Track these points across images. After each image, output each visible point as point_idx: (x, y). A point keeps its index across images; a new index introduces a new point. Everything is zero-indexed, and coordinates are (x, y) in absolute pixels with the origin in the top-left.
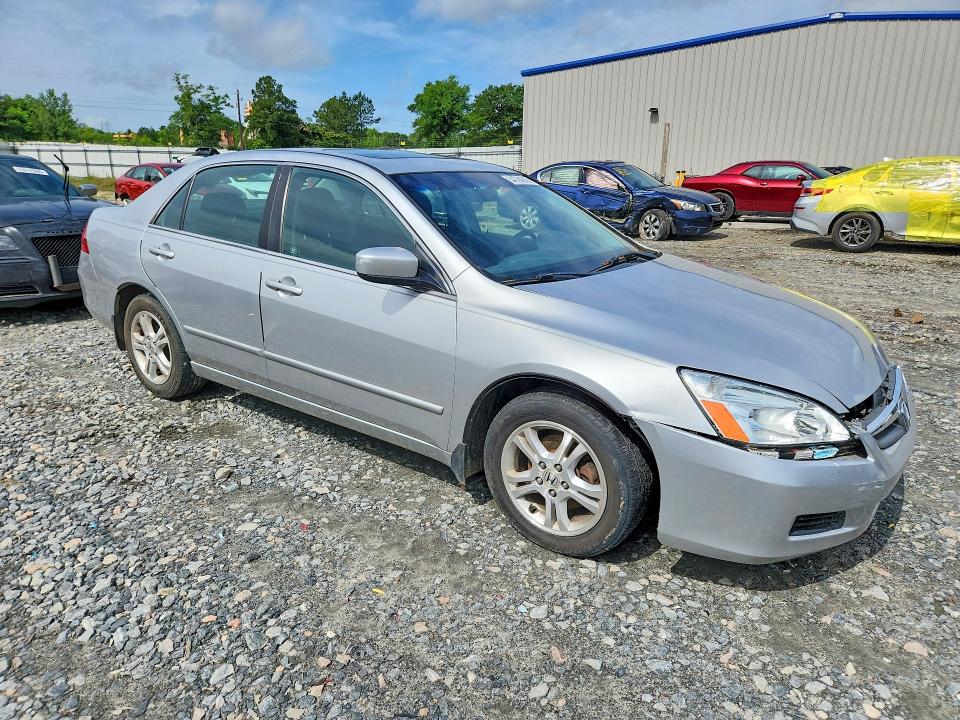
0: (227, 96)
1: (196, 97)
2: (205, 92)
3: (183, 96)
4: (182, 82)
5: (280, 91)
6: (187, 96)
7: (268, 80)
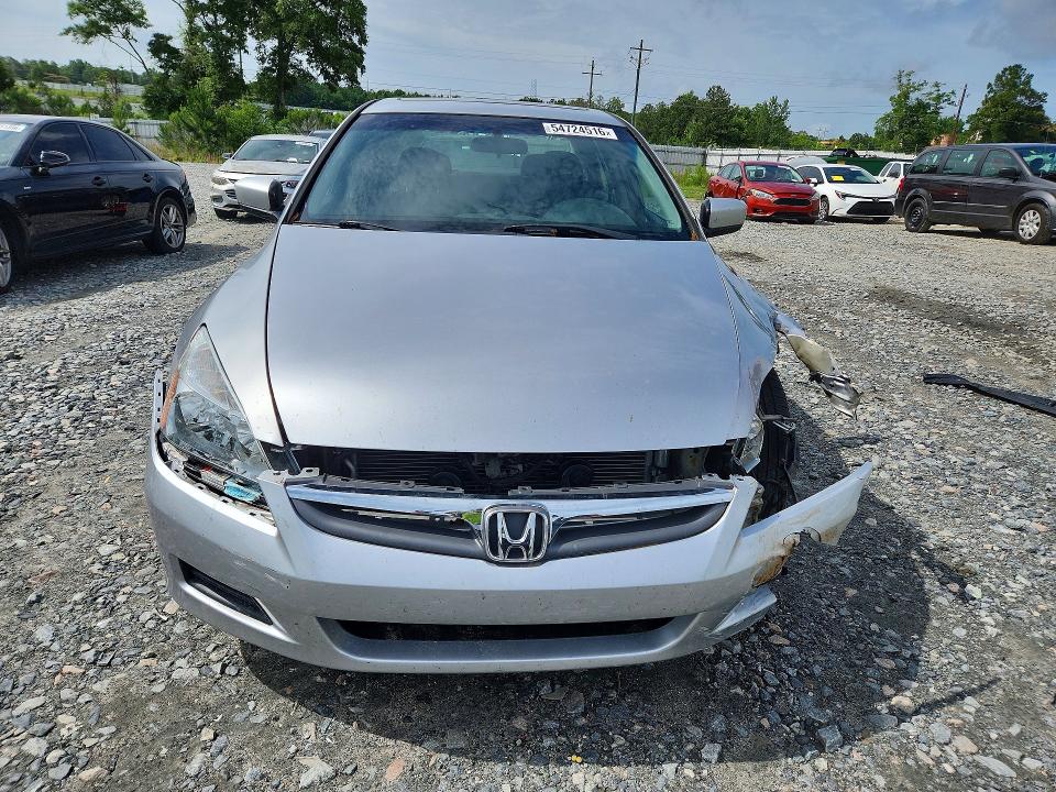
0: (953, 93)
1: (914, 96)
2: (926, 89)
3: (899, 96)
4: (904, 81)
5: (1028, 82)
6: (906, 96)
7: (1016, 70)
